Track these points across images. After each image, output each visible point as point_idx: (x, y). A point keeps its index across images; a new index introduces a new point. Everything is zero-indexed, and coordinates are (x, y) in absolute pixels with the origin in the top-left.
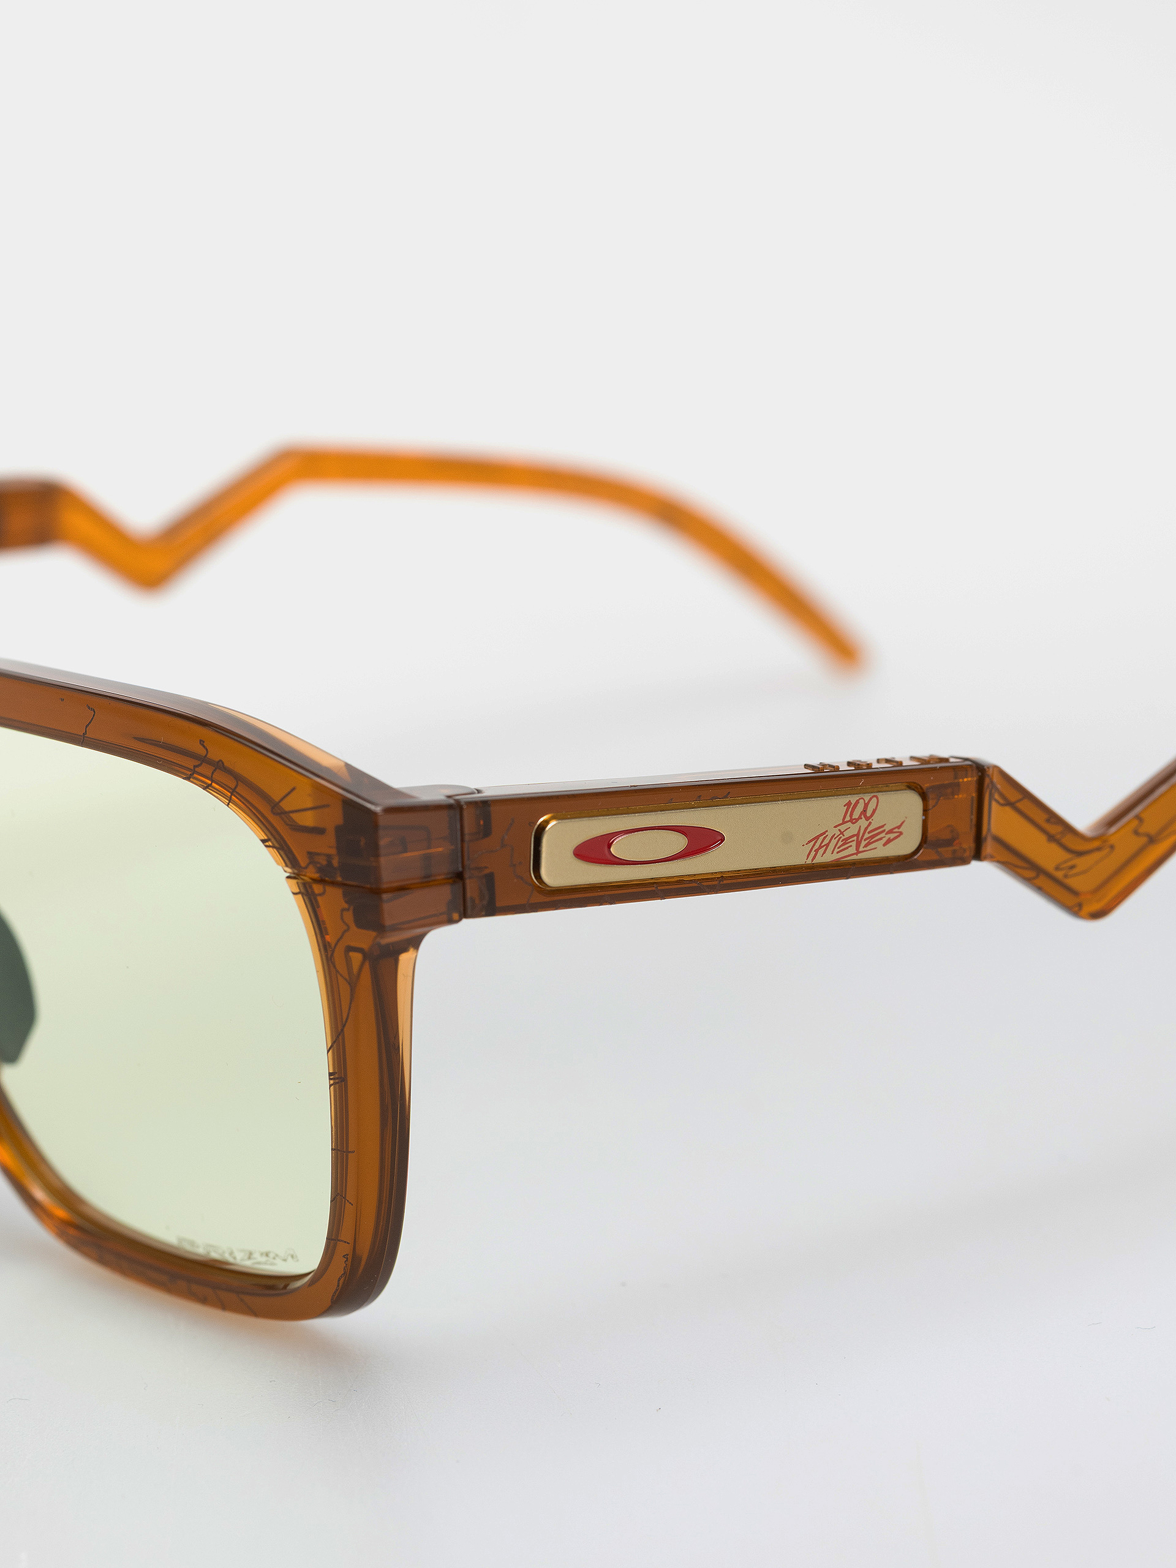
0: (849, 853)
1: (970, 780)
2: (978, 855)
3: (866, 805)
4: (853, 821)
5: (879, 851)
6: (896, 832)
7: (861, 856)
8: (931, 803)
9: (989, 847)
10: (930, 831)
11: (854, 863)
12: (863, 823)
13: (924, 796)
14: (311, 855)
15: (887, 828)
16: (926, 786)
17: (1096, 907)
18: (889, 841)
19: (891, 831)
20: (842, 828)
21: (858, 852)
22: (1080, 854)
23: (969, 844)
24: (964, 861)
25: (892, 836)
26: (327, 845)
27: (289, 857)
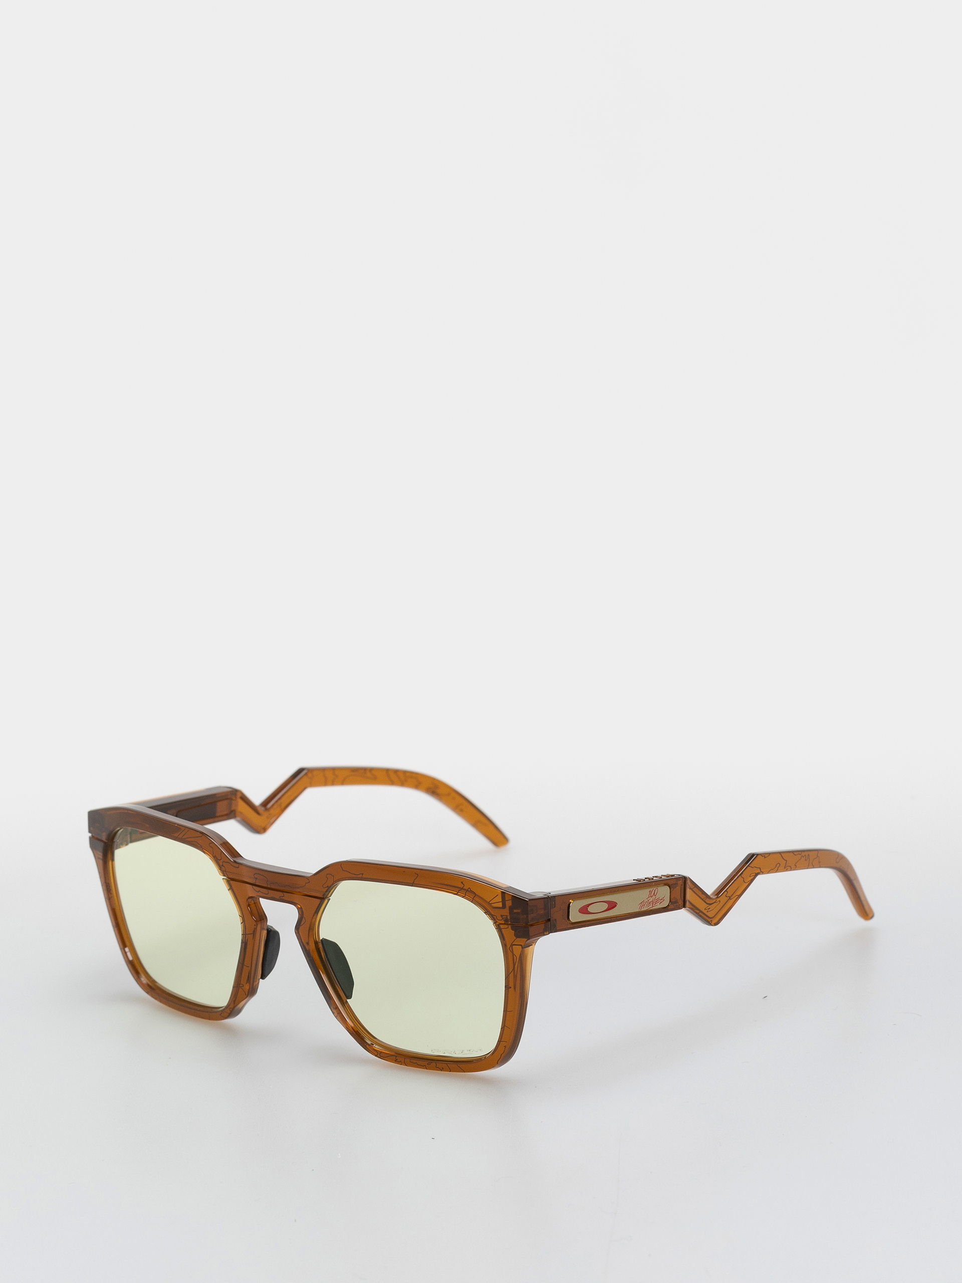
0: (650, 907)
1: (681, 882)
2: (684, 906)
3: (655, 891)
4: (651, 897)
5: (659, 906)
6: (663, 899)
7: (654, 908)
8: (672, 889)
9: (687, 904)
10: (672, 897)
11: (651, 910)
12: (654, 897)
13: (669, 887)
14: (502, 916)
15: (660, 898)
16: (670, 884)
17: (715, 921)
18: (661, 902)
19: (661, 900)
20: (648, 899)
21: (653, 907)
22: (710, 904)
23: (681, 902)
24: (680, 908)
25: (661, 901)
26: (506, 912)
27: (492, 917)
